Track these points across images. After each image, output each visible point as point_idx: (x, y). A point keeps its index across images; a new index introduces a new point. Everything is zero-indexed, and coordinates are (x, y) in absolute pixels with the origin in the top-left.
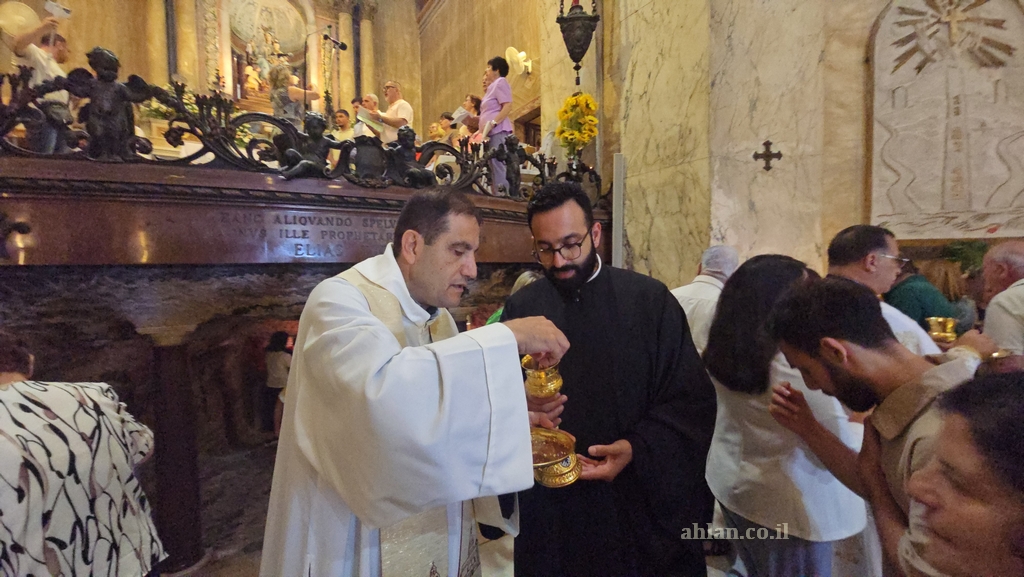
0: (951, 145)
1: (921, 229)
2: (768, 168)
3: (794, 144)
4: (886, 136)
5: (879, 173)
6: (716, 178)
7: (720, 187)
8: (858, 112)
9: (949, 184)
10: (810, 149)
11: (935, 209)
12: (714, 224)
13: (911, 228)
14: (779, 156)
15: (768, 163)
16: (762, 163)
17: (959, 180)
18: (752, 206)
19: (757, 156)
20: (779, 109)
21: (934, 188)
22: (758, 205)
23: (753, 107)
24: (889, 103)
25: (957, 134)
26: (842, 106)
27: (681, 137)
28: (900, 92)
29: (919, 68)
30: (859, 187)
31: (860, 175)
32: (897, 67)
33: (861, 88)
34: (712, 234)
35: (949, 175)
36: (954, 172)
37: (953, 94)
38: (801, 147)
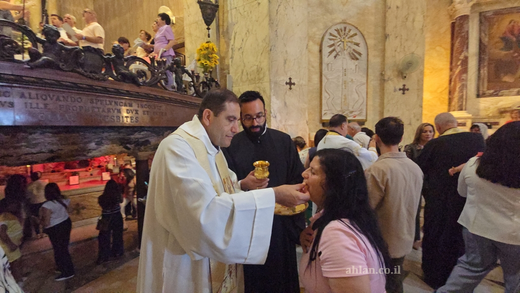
0: (343, 87)
2: (290, 89)
3: (299, 80)
4: (326, 81)
5: (324, 94)
6: (273, 91)
7: (274, 95)
8: (318, 70)
9: (343, 100)
10: (304, 83)
11: (339, 109)
12: (272, 110)
14: (294, 84)
15: (290, 87)
16: (288, 86)
17: (345, 99)
18: (285, 103)
19: (287, 83)
20: (294, 65)
21: (339, 101)
22: (287, 103)
23: (285, 63)
24: (327, 69)
25: (345, 82)
26: (313, 67)
27: (258, 71)
28: (330, 65)
29: (335, 57)
30: (319, 99)
31: (319, 94)
32: (329, 55)
33: (318, 61)
34: (271, 115)
35: (343, 97)
37: (344, 68)
38: (301, 81)
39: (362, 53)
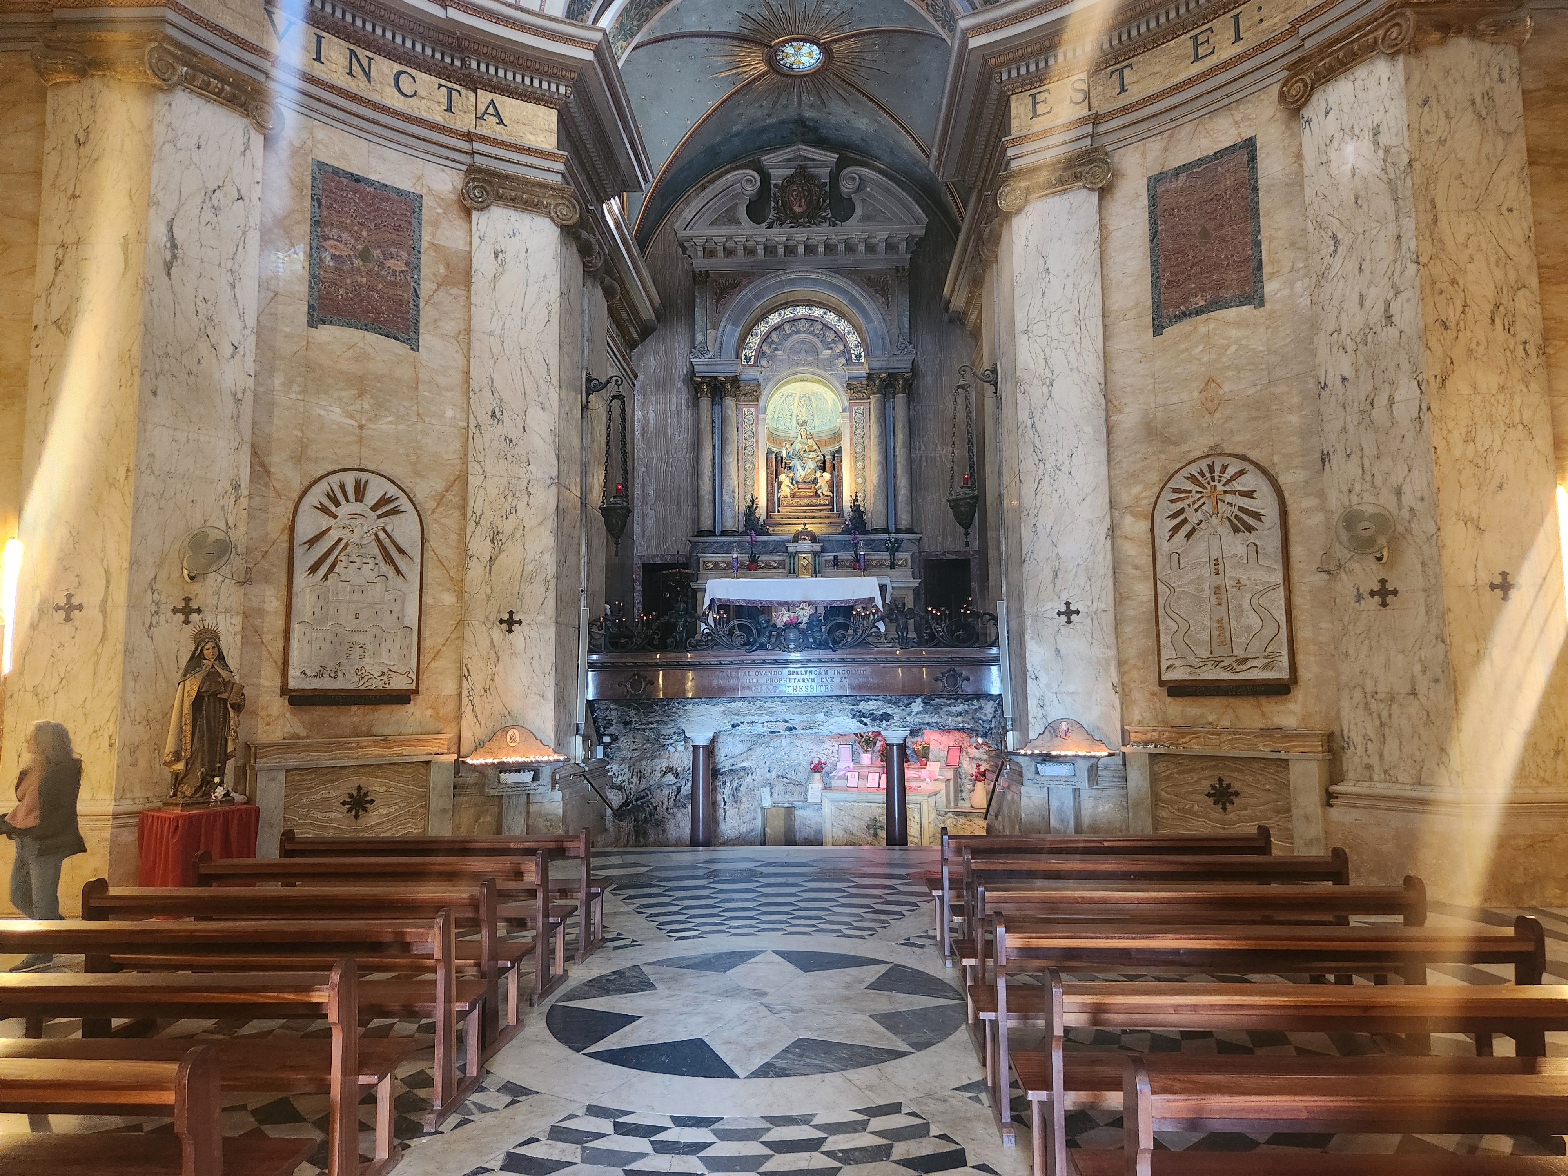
0: (1214, 601)
1: (1198, 671)
2: (1069, 622)
3: (1089, 603)
4: (1167, 592)
5: (1166, 624)
6: (1029, 632)
7: (1032, 638)
8: (1150, 573)
9: (1215, 633)
10: (1103, 606)
11: (1206, 654)
12: (1029, 667)
13: (1190, 670)
14: (1077, 612)
15: (1069, 618)
16: (1064, 618)
17: (1221, 628)
18: (1058, 651)
19: (1059, 614)
20: (1076, 576)
21: (1205, 636)
22: (1063, 652)
23: (1056, 575)
24: (1168, 566)
25: (1218, 591)
26: (1136, 567)
28: (1175, 556)
29: (1188, 536)
31: (1153, 624)
32: (1171, 537)
33: (1149, 552)
34: (1027, 675)
35: (1215, 625)
36: (1218, 621)
37: (1214, 557)
38: (1095, 604)
39: (1263, 512)
